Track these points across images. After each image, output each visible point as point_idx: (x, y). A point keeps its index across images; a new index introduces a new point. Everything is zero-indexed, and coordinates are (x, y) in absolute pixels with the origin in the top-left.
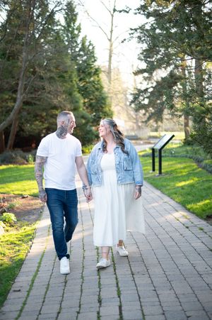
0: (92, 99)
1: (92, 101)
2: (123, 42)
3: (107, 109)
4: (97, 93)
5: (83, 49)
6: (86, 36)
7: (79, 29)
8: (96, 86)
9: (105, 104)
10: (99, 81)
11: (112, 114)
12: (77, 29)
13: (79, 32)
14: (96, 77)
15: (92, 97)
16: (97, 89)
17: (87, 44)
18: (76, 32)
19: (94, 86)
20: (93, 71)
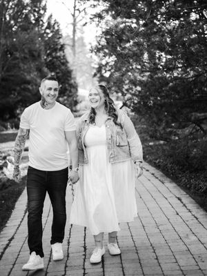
0: (58, 73)
1: (59, 75)
2: (84, 25)
3: (72, 81)
4: (63, 67)
5: (49, 27)
6: (51, 16)
7: (45, 9)
8: (62, 61)
9: (70, 77)
10: (64, 56)
11: (77, 86)
12: (43, 9)
13: (45, 11)
14: (61, 53)
15: (58, 71)
16: (63, 64)
17: (53, 22)
18: (42, 12)
19: (60, 61)
20: (59, 47)
